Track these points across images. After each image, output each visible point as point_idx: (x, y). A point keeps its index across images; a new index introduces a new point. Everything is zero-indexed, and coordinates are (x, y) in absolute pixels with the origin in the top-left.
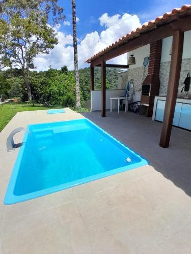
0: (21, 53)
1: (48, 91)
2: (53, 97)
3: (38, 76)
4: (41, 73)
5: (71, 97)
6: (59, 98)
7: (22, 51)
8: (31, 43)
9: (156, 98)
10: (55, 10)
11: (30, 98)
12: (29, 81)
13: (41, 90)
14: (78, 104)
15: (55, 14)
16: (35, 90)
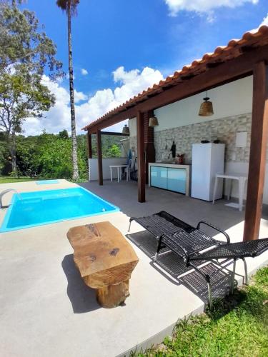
0: (7, 114)
1: (40, 160)
2: (45, 168)
3: (25, 142)
4: (31, 138)
5: (69, 167)
6: (53, 169)
7: (9, 113)
8: (20, 102)
9: (150, 164)
10: (52, 64)
11: (15, 169)
12: (14, 148)
13: (30, 159)
14: (76, 175)
15: (52, 69)
16: (21, 159)
